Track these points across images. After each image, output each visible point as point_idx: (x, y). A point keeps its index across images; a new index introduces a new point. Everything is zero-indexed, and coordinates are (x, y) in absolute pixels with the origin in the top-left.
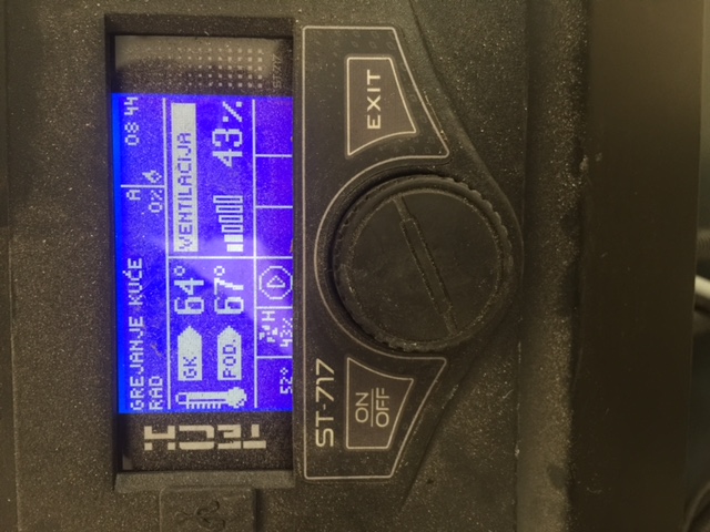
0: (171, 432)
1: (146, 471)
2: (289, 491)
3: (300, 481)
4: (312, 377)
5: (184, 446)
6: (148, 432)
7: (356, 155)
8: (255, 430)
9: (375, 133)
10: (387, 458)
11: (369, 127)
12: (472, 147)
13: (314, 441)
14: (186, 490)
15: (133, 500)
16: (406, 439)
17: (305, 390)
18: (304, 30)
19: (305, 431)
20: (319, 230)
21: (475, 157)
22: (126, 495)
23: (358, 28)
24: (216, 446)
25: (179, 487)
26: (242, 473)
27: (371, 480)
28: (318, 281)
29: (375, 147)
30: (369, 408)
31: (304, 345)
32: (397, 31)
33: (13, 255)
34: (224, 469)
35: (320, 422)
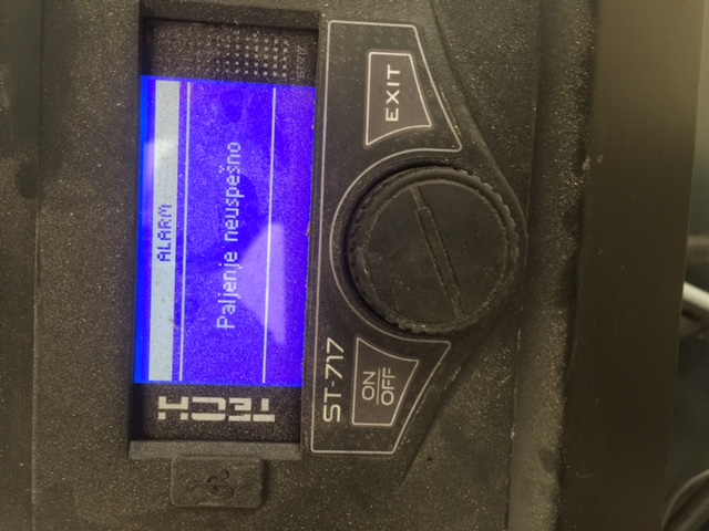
0: (184, 403)
1: (159, 439)
2: (295, 463)
3: (307, 454)
4: (323, 354)
5: (197, 417)
6: (162, 403)
7: (374, 146)
8: (265, 404)
9: (393, 125)
10: (390, 435)
11: (387, 119)
12: (483, 143)
13: (322, 416)
14: (197, 458)
15: (145, 467)
16: (409, 417)
17: (315, 367)
18: (329, 25)
19: (313, 406)
20: (336, 214)
21: (487, 152)
22: (139, 461)
23: (381, 24)
24: (227, 418)
25: (191, 455)
26: (251, 444)
27: (374, 455)
28: (332, 263)
29: (392, 138)
30: (375, 387)
31: (317, 324)
32: (418, 29)
33: (40, 227)
34: (234, 440)
35: (329, 398)
